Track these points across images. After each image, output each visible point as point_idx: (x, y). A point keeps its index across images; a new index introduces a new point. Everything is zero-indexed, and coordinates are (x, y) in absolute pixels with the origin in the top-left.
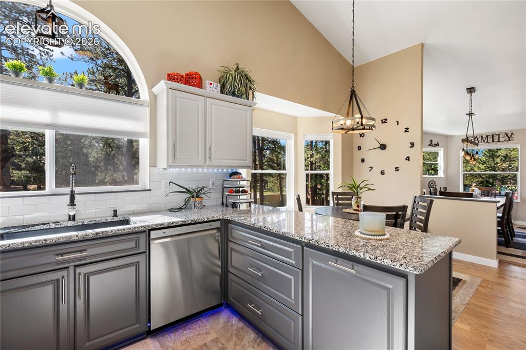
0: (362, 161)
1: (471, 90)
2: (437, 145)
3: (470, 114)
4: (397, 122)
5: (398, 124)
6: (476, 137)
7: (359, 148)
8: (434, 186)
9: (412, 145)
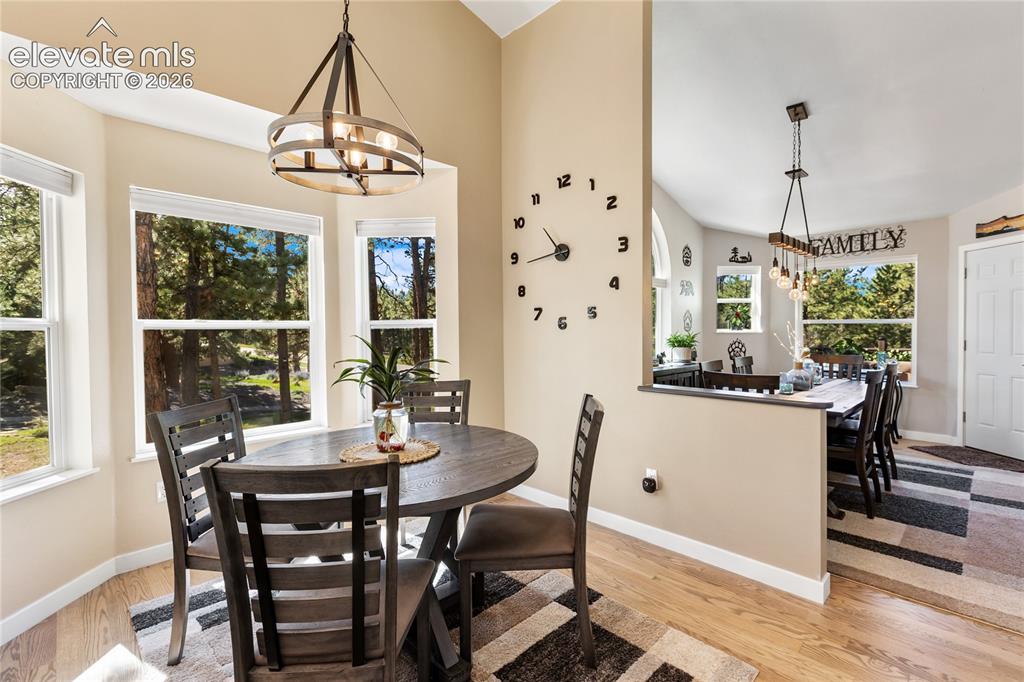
0: (520, 291)
1: (798, 112)
2: (746, 260)
3: (796, 173)
4: (592, 181)
5: (593, 188)
6: (829, 240)
7: (515, 257)
8: (742, 354)
9: (625, 242)
